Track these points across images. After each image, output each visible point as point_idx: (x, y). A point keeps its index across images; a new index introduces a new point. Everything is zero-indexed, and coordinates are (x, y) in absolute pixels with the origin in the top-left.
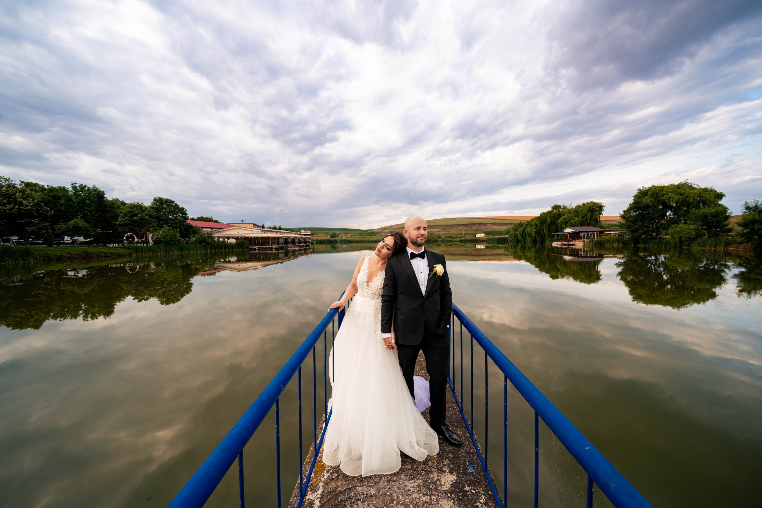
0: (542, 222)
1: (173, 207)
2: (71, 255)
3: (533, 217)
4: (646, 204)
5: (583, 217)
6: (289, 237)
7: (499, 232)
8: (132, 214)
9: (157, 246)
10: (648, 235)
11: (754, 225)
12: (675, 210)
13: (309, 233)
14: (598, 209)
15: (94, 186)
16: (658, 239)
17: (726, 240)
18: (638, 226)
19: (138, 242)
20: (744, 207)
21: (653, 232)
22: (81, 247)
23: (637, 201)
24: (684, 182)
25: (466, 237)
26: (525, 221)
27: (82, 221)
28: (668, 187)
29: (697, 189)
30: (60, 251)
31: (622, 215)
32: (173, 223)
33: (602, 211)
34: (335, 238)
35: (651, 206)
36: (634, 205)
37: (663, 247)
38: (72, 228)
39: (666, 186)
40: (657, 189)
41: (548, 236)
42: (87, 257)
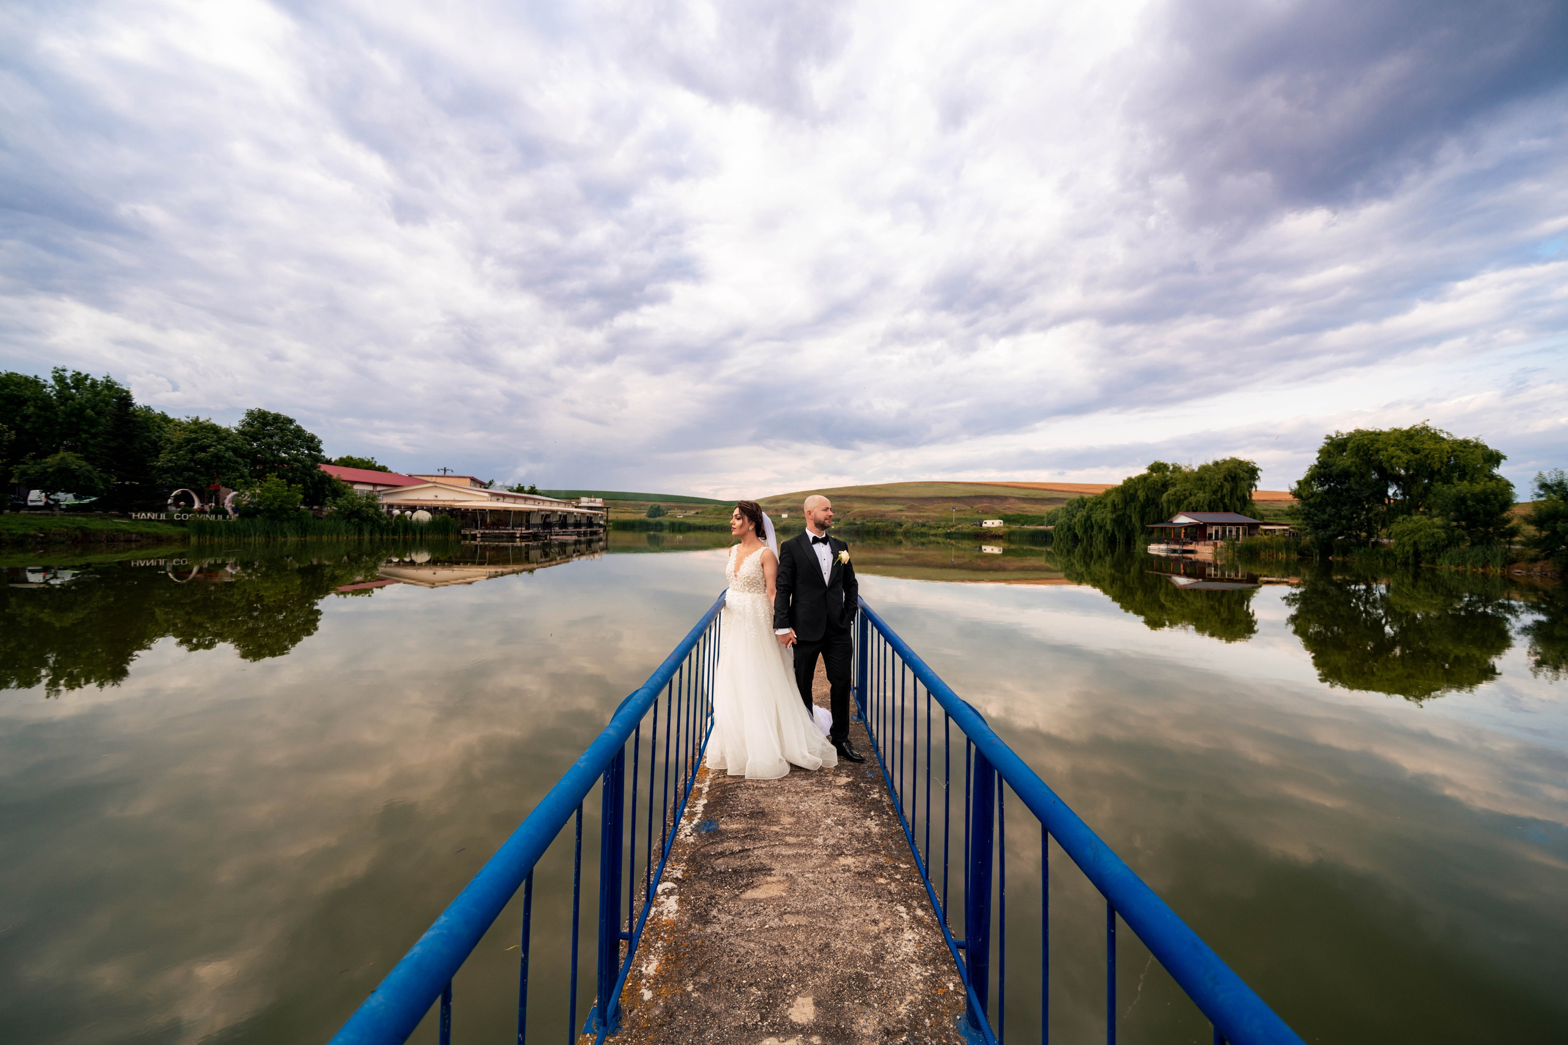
0: (1128, 499)
1: (290, 432)
2: (46, 535)
3: (1109, 488)
4: (1343, 469)
5: (1215, 492)
6: (553, 512)
7: (1034, 517)
8: (193, 446)
9: (246, 520)
10: (1349, 536)
11: (1556, 523)
12: (1404, 484)
13: (600, 505)
14: (1247, 475)
15: (108, 377)
16: (1370, 544)
17: (1506, 553)
18: (1329, 515)
19: (202, 511)
20: (1536, 484)
21: (1361, 530)
22: (72, 518)
23: (1324, 462)
24: (1421, 425)
25: (960, 526)
26: (1091, 496)
27: (78, 458)
28: (1388, 434)
29: (1448, 442)
30: (22, 524)
31: (1295, 492)
32: (287, 470)
33: (1255, 479)
34: (658, 519)
35: (1355, 473)
36: (1318, 470)
37: (1381, 564)
38: (53, 473)
39: (1385, 432)
40: (1366, 437)
41: (1140, 531)
42: (84, 541)
